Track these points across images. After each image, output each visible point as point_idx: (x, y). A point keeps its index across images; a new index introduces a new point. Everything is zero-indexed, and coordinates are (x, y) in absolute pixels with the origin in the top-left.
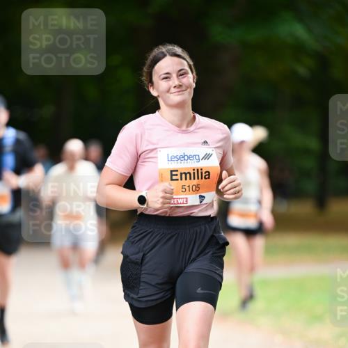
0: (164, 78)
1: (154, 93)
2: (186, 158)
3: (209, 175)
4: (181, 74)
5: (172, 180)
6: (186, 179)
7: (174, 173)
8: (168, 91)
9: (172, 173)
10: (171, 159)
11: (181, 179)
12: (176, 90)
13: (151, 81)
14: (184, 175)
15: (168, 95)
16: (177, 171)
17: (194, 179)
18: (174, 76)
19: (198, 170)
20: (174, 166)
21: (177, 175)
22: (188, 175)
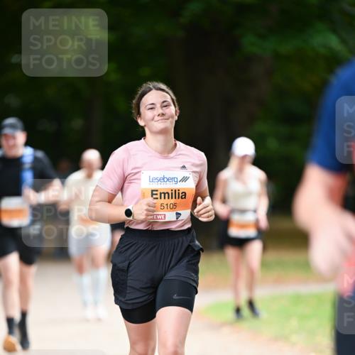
0: (150, 109)
1: (141, 123)
2: (166, 180)
3: (185, 195)
4: (165, 105)
6: (165, 198)
7: (154, 192)
8: (153, 119)
9: (153, 192)
10: (152, 180)
11: (161, 198)
12: (160, 118)
13: (139, 113)
14: (163, 195)
15: (153, 122)
16: (157, 191)
17: (172, 198)
18: (158, 106)
19: (175, 191)
20: (155, 186)
21: (156, 194)
22: (167, 195)
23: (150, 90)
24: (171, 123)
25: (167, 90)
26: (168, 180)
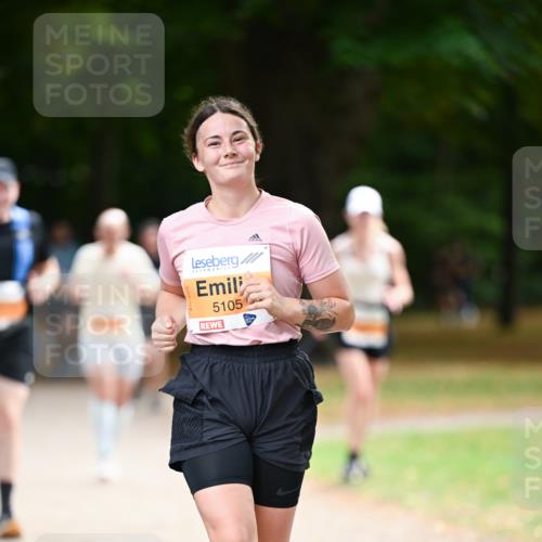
0: (212, 144)
4: (237, 138)
5: (199, 295)
6: (218, 293)
7: (201, 285)
8: (217, 163)
9: (199, 285)
10: (196, 265)
11: (212, 294)
12: (228, 161)
13: (195, 151)
14: (214, 288)
15: (217, 168)
16: (205, 282)
17: (230, 292)
18: (226, 140)
19: (235, 280)
20: (201, 275)
21: (204, 288)
22: (220, 288)
23: (214, 112)
24: (248, 167)
25: (241, 111)
26: (220, 262)
